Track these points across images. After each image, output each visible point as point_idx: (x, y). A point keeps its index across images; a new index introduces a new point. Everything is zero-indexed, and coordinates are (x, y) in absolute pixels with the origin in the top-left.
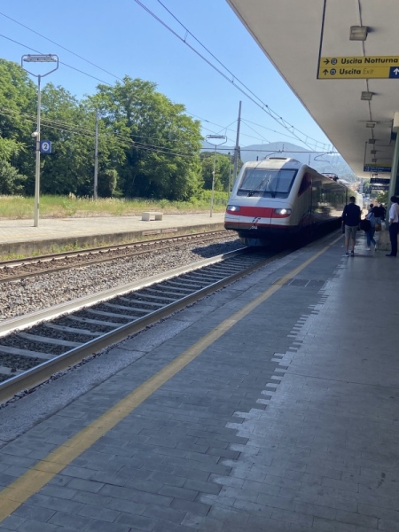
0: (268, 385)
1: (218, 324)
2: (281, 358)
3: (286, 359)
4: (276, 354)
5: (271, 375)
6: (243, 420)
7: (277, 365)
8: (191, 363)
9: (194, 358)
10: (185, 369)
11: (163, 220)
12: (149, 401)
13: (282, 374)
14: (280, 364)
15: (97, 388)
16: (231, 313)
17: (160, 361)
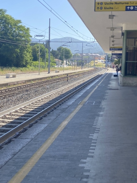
0: (91, 148)
1: (60, 124)
2: (93, 136)
3: (95, 136)
4: (90, 135)
5: (91, 144)
6: (85, 163)
7: (92, 139)
8: (54, 142)
9: (54, 139)
10: (52, 144)
11: (17, 77)
12: (41, 159)
13: (96, 143)
14: (93, 139)
15: (16, 156)
16: (64, 119)
17: (40, 142)
